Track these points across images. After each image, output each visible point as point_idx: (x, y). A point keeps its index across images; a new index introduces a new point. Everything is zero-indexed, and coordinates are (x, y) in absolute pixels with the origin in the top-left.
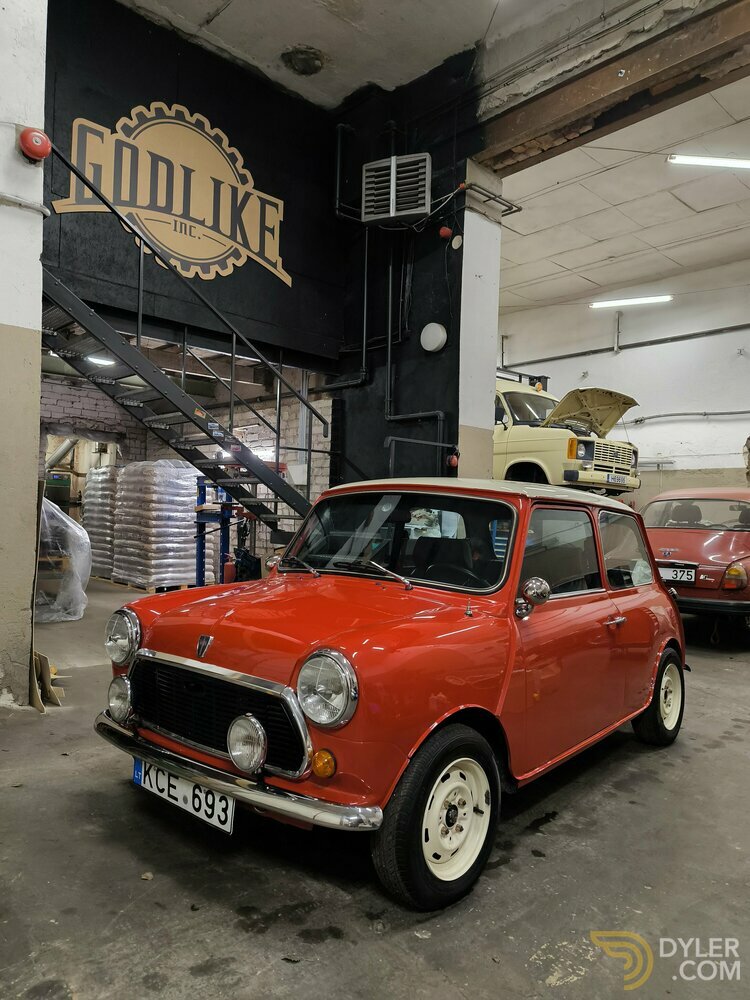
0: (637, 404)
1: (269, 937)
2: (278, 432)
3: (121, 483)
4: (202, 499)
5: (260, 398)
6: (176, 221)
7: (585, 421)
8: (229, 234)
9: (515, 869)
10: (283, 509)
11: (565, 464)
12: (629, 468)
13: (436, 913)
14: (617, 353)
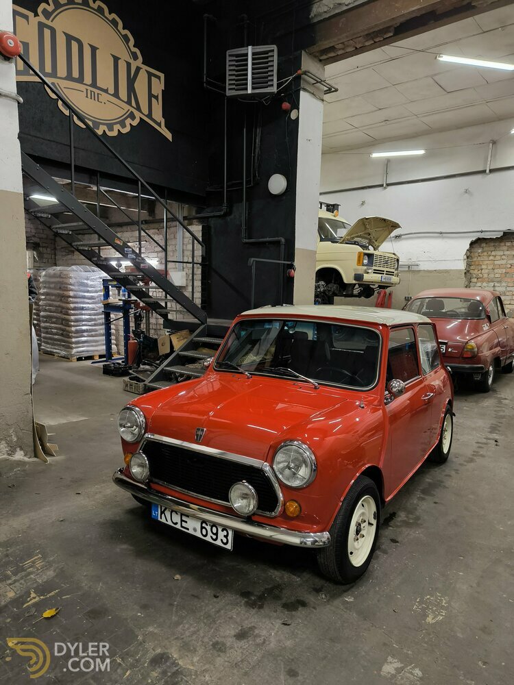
0: (400, 227)
1: (266, 610)
2: (165, 250)
3: (43, 282)
4: (107, 295)
5: (145, 221)
6: (87, 90)
7: (366, 238)
8: (126, 100)
9: (385, 552)
10: (172, 305)
11: (355, 270)
12: (393, 270)
13: (352, 585)
14: (385, 188)
